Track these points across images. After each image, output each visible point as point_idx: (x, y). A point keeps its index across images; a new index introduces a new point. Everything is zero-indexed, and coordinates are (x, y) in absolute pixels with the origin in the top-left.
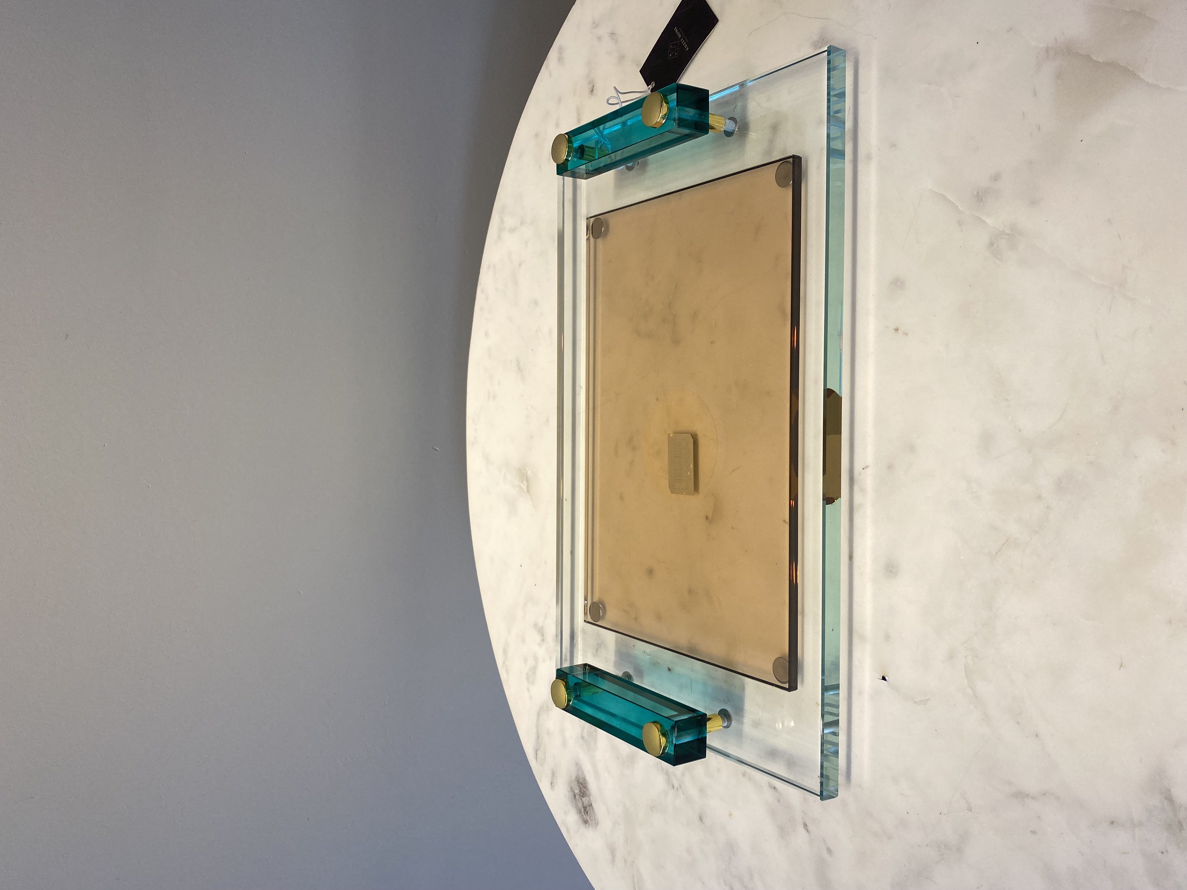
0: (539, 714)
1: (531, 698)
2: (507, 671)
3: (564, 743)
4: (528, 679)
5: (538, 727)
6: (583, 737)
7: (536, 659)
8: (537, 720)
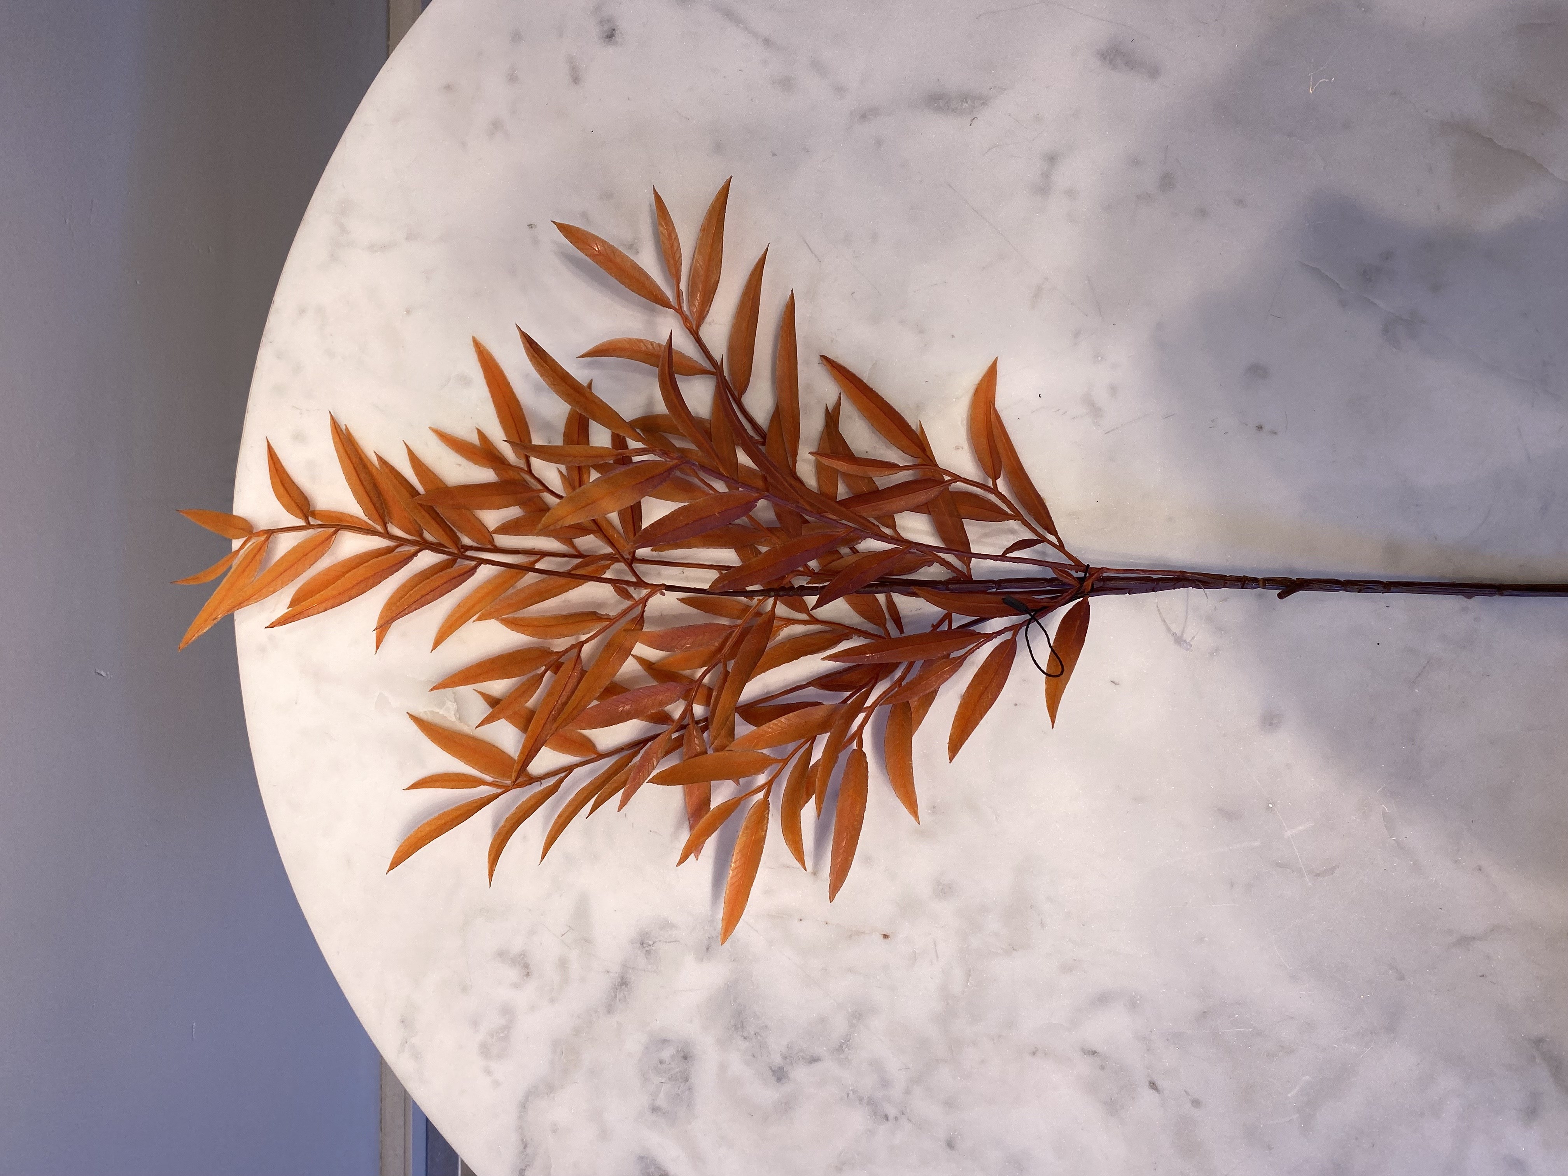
0: (523, 1106)
1: (497, 1084)
2: (416, 1055)
3: (604, 1134)
4: (485, 1050)
5: (521, 1129)
6: (655, 1109)
7: (507, 1011)
8: (520, 1117)
